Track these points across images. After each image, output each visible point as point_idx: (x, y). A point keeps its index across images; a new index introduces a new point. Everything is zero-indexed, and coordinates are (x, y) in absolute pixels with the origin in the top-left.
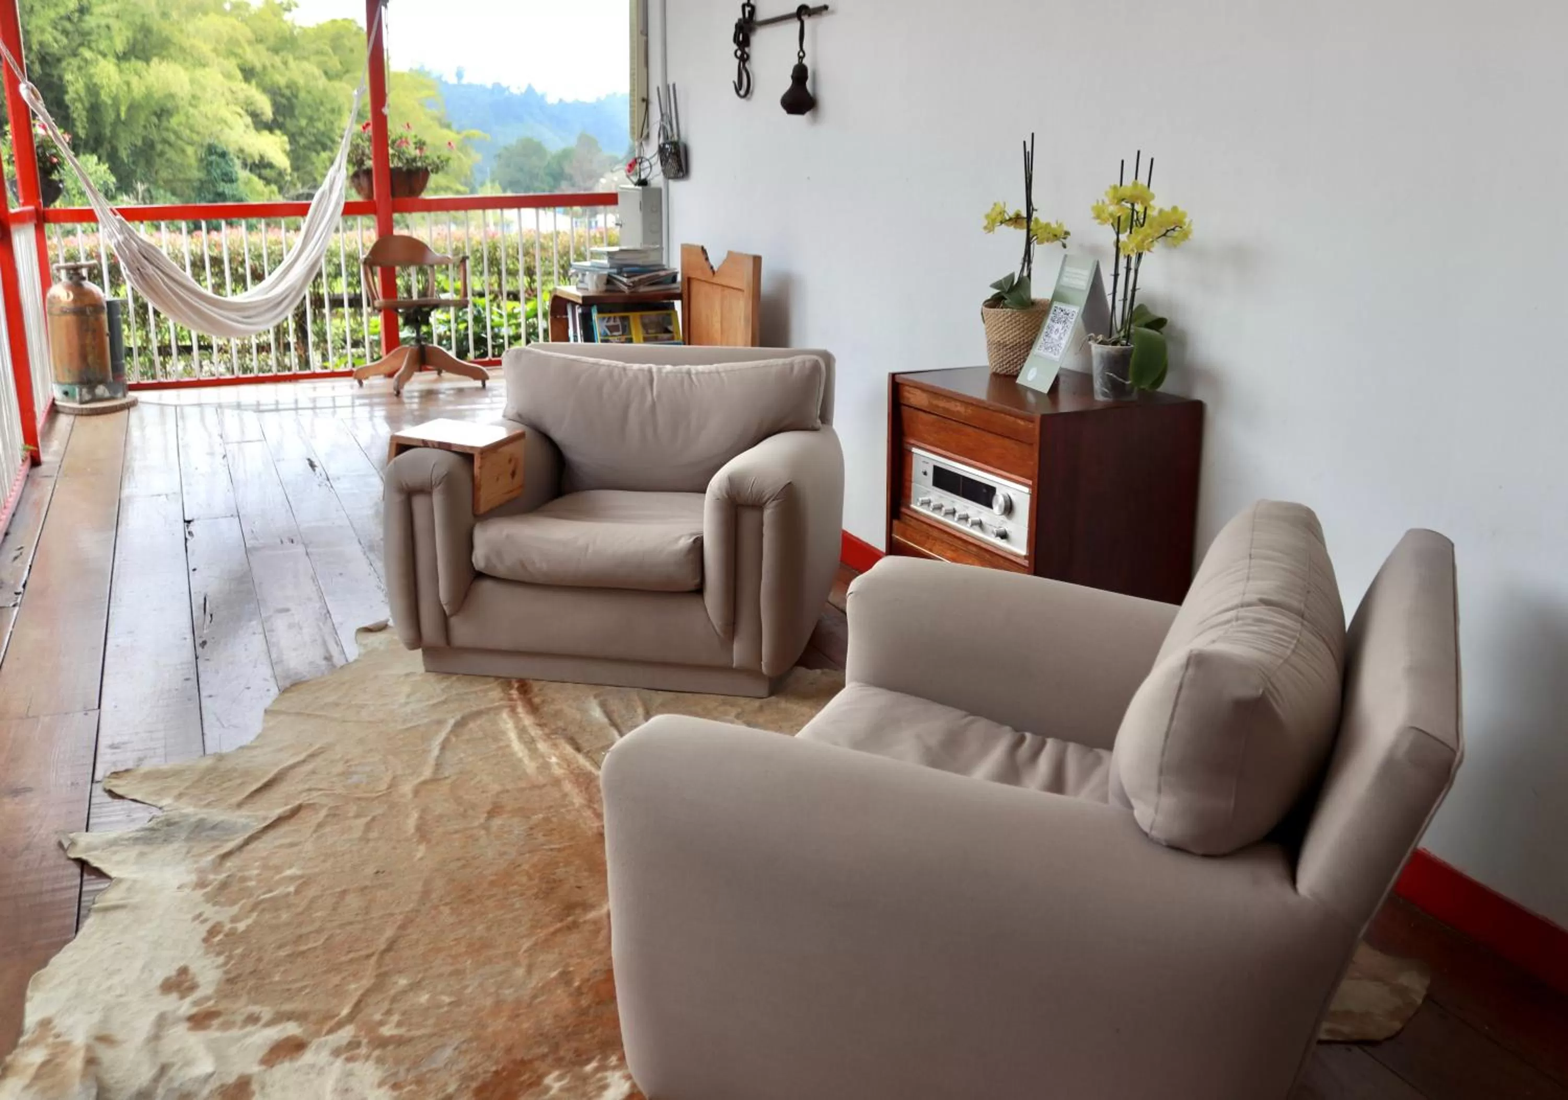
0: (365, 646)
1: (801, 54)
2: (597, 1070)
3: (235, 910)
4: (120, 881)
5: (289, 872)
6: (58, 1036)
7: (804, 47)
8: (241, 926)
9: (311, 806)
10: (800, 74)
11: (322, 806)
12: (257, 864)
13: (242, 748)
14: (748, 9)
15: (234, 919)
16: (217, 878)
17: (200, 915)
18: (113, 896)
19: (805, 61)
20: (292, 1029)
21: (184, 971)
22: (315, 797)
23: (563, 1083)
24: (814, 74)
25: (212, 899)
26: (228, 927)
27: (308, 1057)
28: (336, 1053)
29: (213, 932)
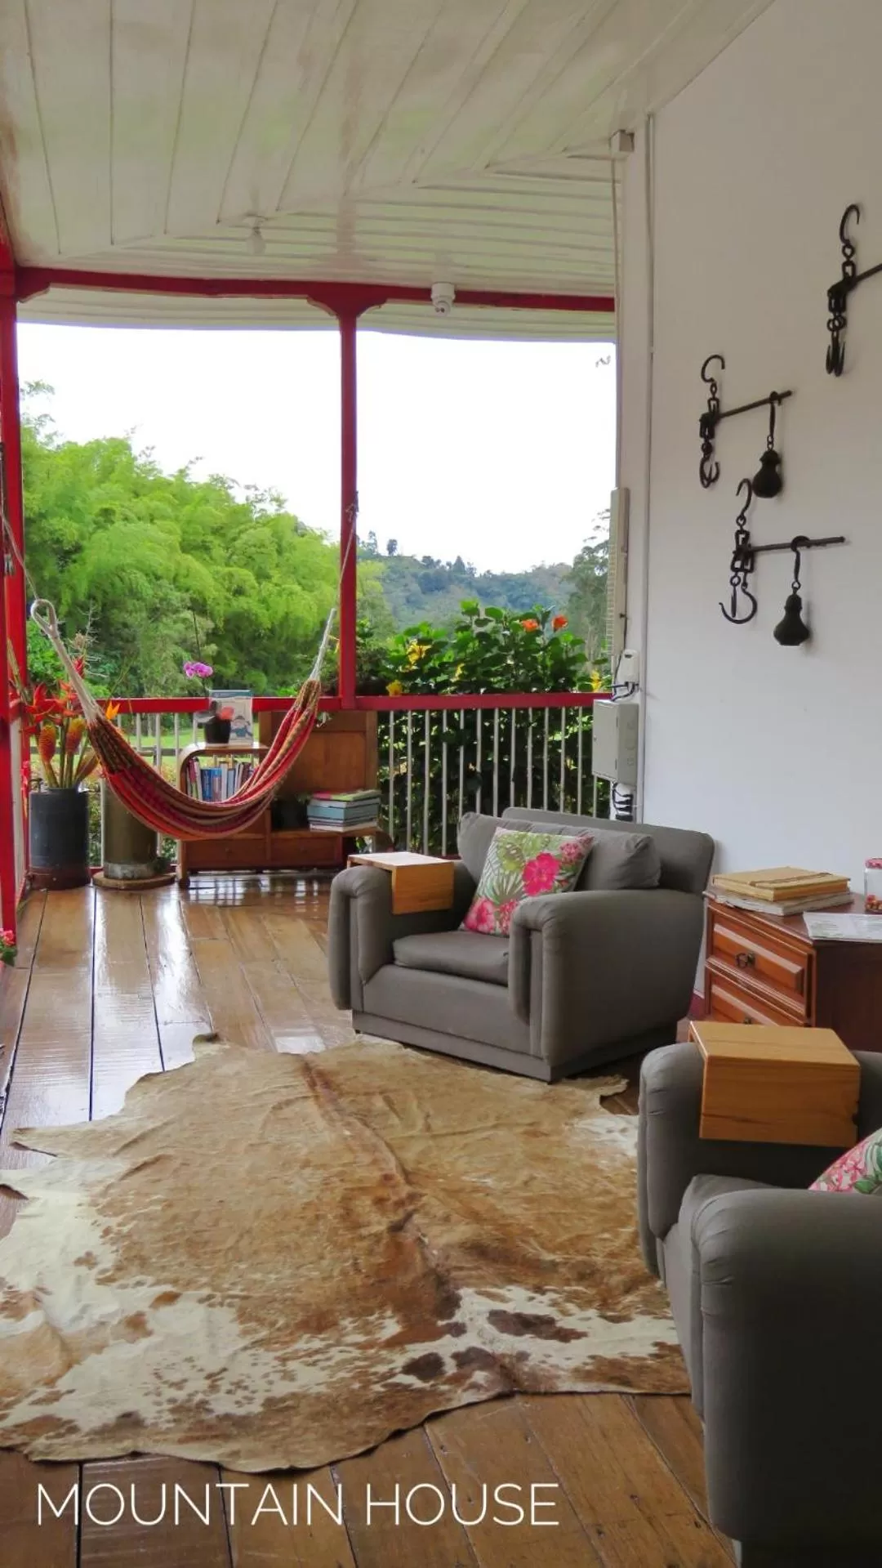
0: (201, 1052)
1: (796, 585)
2: (378, 1319)
3: (120, 1219)
4: (35, 1199)
5: (155, 1197)
6: (10, 1287)
7: (799, 579)
8: (125, 1229)
9: (169, 1158)
10: (794, 605)
11: (176, 1158)
12: (132, 1192)
13: (111, 1116)
14: (742, 536)
15: (119, 1225)
16: (103, 1201)
17: (96, 1222)
18: (30, 1210)
19: (799, 593)
20: (168, 1288)
21: (89, 1254)
22: (170, 1152)
23: (356, 1324)
24: (809, 605)
25: (101, 1212)
26: (116, 1229)
27: (180, 1304)
28: (201, 1301)
29: (107, 1232)
